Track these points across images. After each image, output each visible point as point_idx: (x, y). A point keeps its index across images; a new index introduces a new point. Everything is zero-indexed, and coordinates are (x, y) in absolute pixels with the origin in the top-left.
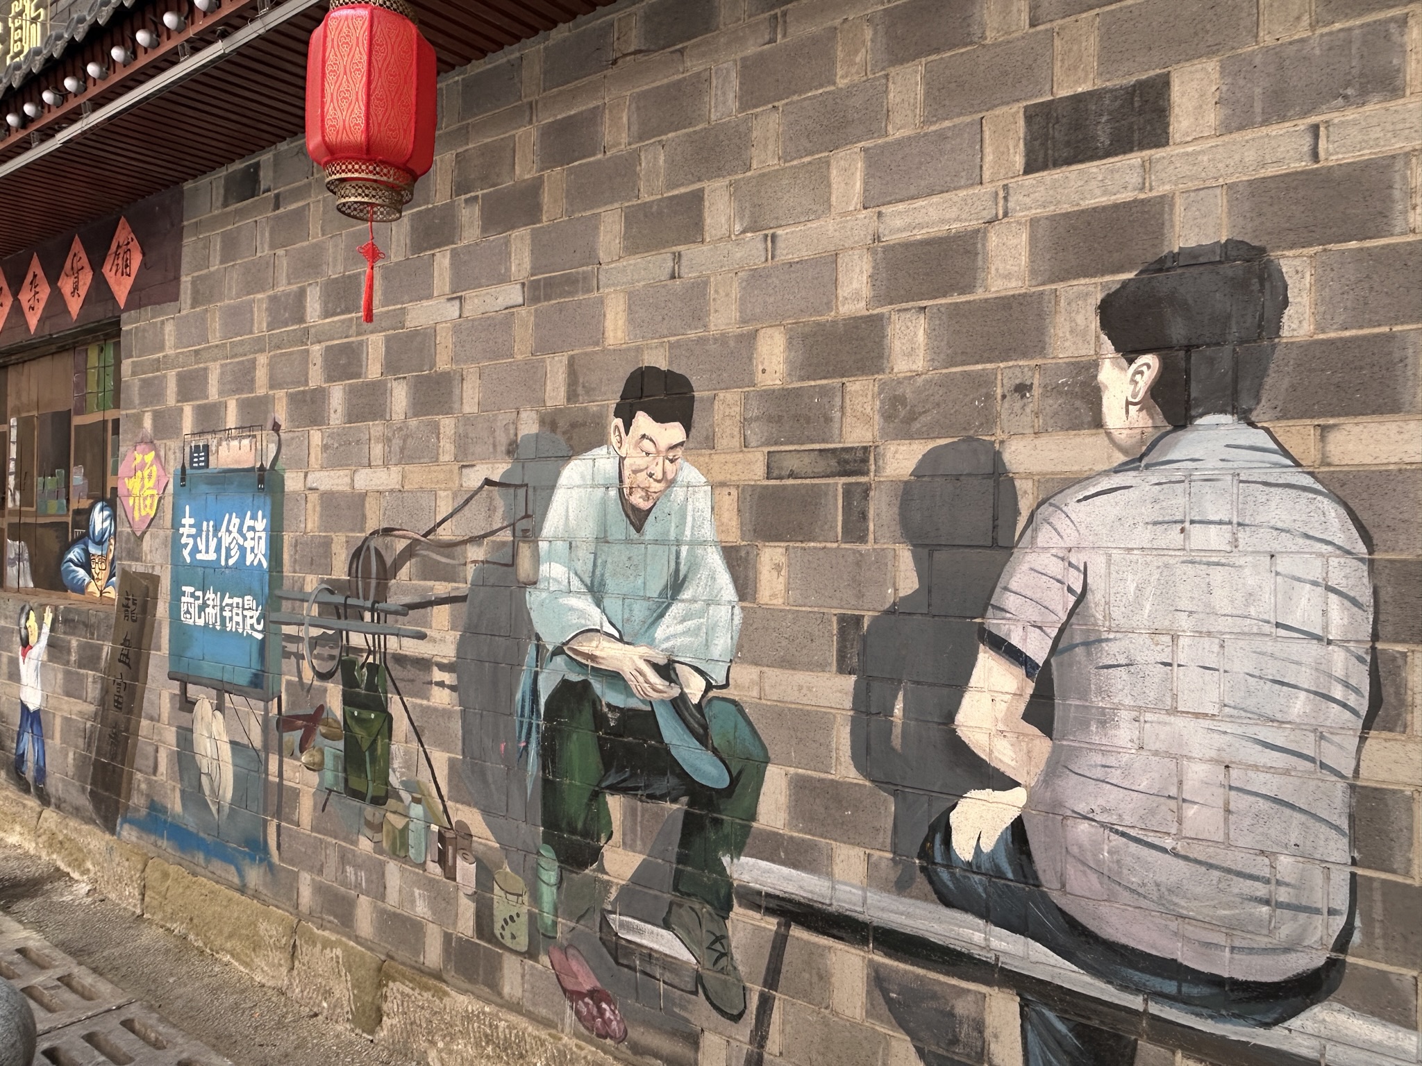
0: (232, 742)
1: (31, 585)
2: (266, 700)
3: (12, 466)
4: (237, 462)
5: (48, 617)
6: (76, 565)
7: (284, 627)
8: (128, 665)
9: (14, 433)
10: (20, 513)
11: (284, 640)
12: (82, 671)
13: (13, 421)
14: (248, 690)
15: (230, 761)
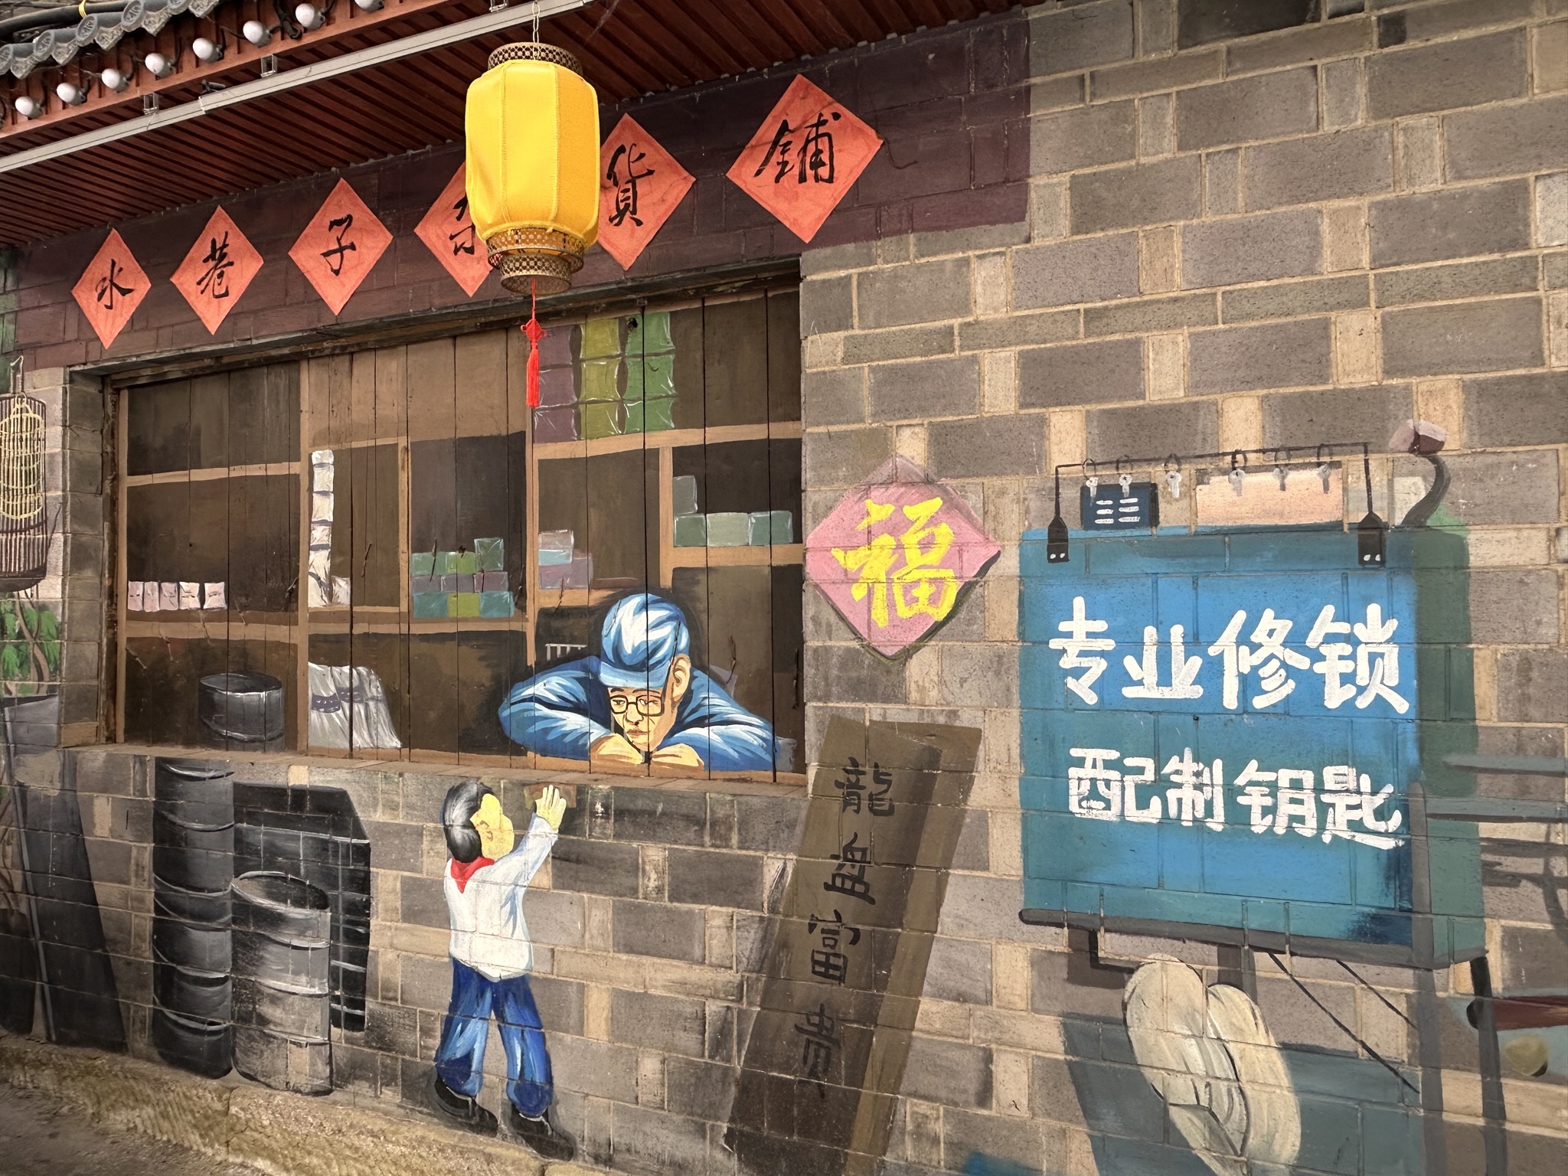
0: (1285, 1047)
1: (396, 743)
2: (1426, 964)
3: (320, 535)
4: (1267, 513)
5: (551, 809)
6: (551, 706)
7: (1482, 825)
8: (864, 896)
9: (324, 479)
10: (352, 618)
11: (1484, 850)
12: (684, 907)
13: (323, 457)
14: (1353, 946)
15: (1285, 1081)
